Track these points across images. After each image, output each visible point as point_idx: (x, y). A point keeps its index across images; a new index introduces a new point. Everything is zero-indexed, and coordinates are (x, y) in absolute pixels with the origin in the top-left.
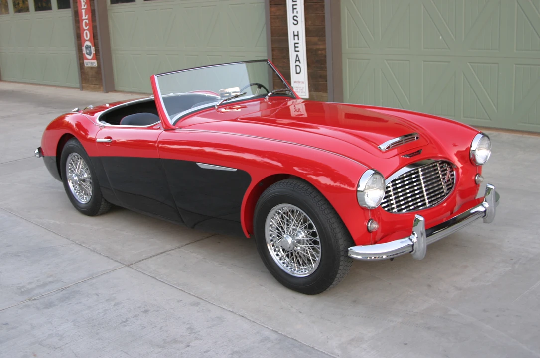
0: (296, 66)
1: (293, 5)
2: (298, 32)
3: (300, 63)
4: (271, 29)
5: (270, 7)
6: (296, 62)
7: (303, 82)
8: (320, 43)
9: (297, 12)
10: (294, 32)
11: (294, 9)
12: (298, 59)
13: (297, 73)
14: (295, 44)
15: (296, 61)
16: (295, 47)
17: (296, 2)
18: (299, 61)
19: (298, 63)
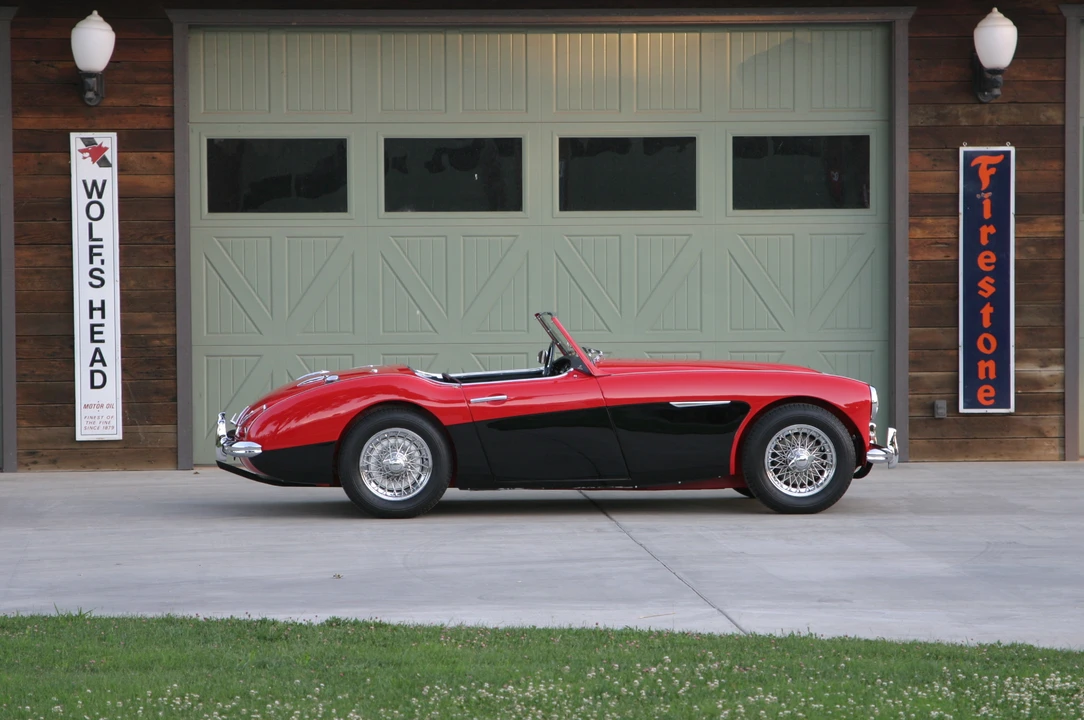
0: (92, 373)
1: (91, 248)
2: (103, 302)
3: (105, 365)
4: (17, 296)
5: (16, 249)
6: (92, 365)
7: (109, 406)
8: (157, 324)
9: (103, 262)
10: (91, 302)
11: (92, 255)
12: (98, 357)
13: (93, 386)
14: (92, 326)
15: (94, 361)
16: (93, 333)
17: (101, 240)
18: (102, 361)
19: (98, 366)
